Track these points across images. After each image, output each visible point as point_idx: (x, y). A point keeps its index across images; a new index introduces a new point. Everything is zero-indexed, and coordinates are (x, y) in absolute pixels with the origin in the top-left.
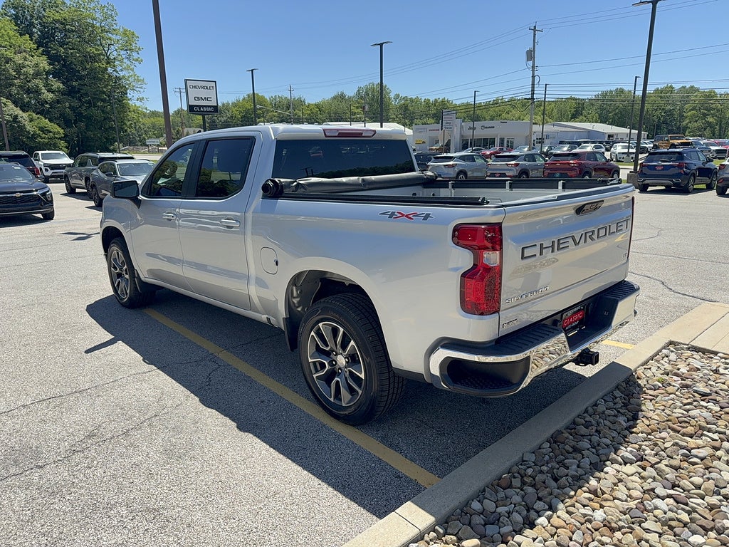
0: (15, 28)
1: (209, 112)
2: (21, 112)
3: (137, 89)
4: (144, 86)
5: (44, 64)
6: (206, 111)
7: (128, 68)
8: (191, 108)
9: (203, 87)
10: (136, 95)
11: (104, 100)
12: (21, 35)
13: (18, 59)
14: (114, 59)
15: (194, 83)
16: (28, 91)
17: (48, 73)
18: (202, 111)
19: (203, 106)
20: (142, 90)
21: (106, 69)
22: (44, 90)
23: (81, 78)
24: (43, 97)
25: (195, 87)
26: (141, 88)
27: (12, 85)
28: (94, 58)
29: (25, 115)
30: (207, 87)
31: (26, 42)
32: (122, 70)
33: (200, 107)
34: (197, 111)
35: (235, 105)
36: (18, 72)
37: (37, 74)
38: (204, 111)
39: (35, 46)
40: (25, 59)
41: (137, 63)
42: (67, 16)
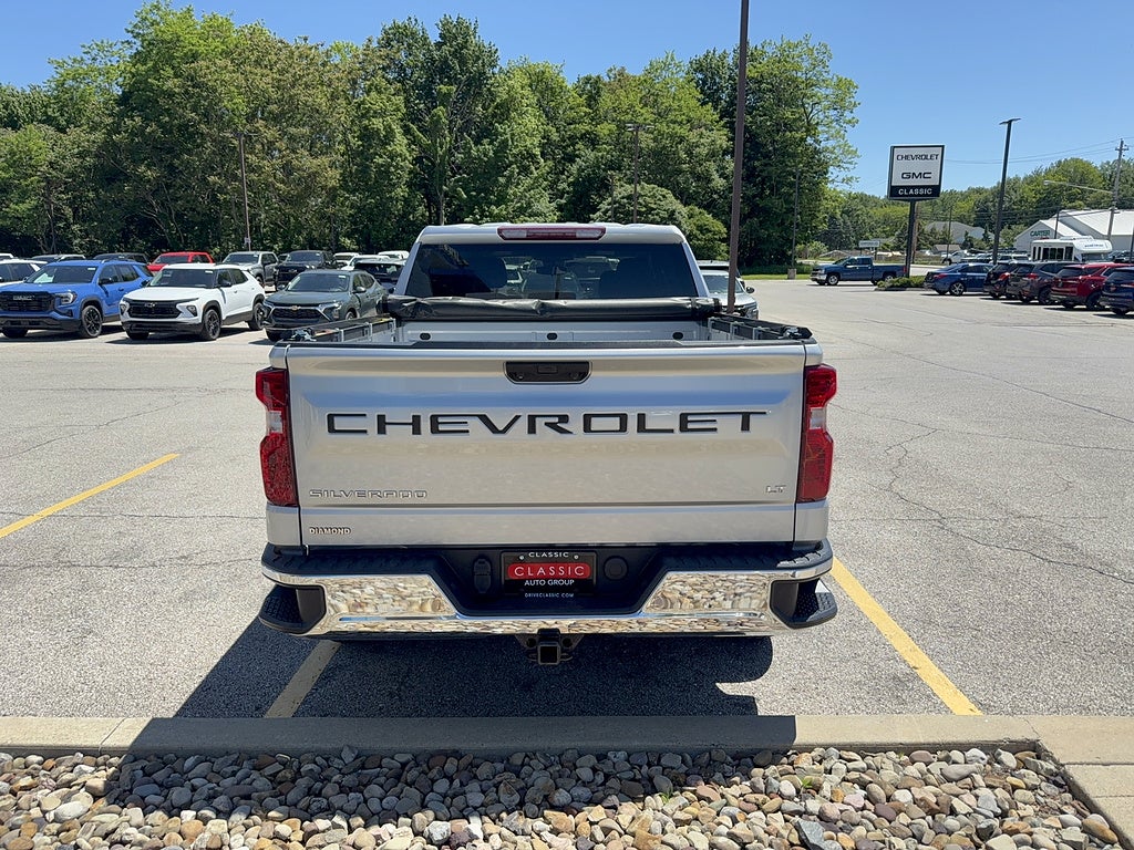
0: (700, 96)
1: (924, 195)
2: (681, 206)
3: (845, 166)
4: (855, 160)
5: (721, 138)
6: (919, 195)
7: (838, 135)
8: (894, 191)
9: (919, 157)
10: (843, 174)
11: (791, 185)
12: (703, 104)
13: (693, 137)
14: (817, 124)
15: (904, 152)
16: (698, 178)
17: (725, 152)
18: (911, 195)
19: (914, 187)
20: (851, 166)
21: (804, 140)
22: (716, 176)
23: (767, 156)
24: (713, 184)
25: (906, 157)
26: (851, 163)
27: (681, 172)
28: (789, 126)
29: (684, 210)
30: (926, 156)
31: (709, 114)
32: (825, 141)
33: (908, 188)
34: (903, 195)
35: (1030, 180)
36: (689, 153)
37: (712, 155)
38: (914, 195)
39: (716, 117)
40: (701, 136)
41: (848, 127)
42: (765, 69)
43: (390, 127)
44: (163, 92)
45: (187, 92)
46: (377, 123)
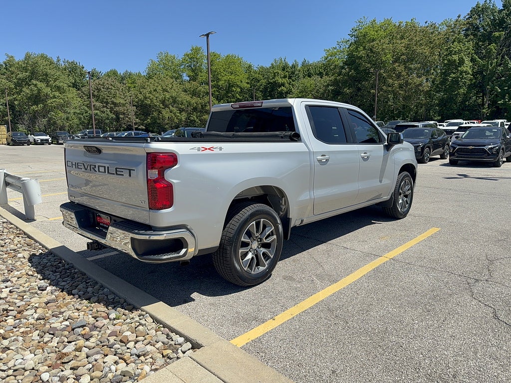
43: (462, 58)
44: (358, 57)
45: (368, 55)
46: (456, 57)
